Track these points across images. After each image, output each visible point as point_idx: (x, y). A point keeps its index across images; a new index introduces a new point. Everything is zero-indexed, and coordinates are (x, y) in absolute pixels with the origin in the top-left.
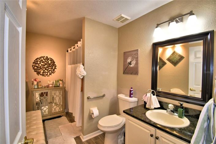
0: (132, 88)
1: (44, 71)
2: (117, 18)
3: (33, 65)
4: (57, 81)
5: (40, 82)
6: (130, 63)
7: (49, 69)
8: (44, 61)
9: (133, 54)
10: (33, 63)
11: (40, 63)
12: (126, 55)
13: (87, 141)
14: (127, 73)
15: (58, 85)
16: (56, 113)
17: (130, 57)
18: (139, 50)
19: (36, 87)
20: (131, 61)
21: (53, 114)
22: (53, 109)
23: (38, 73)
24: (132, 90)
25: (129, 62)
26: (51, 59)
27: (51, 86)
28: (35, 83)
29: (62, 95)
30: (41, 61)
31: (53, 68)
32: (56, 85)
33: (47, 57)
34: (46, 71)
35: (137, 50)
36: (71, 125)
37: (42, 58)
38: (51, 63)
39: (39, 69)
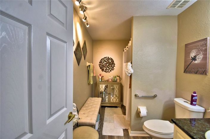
0: (195, 93)
1: (106, 68)
2: (171, 5)
3: (99, 64)
4: (115, 77)
5: (103, 77)
6: (194, 59)
7: (110, 67)
8: (106, 60)
9: (198, 46)
10: (100, 62)
11: (104, 62)
12: (188, 48)
13: (134, 137)
14: (190, 72)
15: (116, 80)
16: (114, 103)
17: (194, 51)
18: (208, 38)
19: (100, 80)
20: (195, 55)
21: (111, 103)
22: (111, 100)
23: (103, 70)
24: (195, 95)
25: (193, 57)
26: (111, 58)
27: (110, 80)
28: (100, 77)
29: (119, 89)
30: (105, 60)
31: (113, 66)
32: (114, 80)
33: (108, 57)
34: (108, 68)
35: (206, 39)
36: (124, 117)
37: (105, 59)
38: (111, 62)
39: (103, 67)
